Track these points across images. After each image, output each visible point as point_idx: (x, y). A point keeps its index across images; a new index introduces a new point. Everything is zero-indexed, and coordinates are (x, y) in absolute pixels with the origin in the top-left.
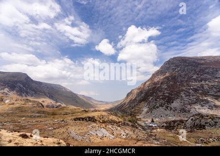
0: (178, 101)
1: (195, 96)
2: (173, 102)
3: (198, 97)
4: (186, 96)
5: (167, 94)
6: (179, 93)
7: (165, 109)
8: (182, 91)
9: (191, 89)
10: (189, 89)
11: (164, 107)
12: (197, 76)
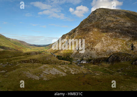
0: (100, 44)
1: (110, 40)
2: (96, 45)
3: (113, 41)
4: (105, 40)
5: (93, 39)
6: (101, 38)
7: (90, 50)
8: (103, 37)
9: (109, 35)
10: (108, 35)
11: (90, 49)
12: (114, 25)
